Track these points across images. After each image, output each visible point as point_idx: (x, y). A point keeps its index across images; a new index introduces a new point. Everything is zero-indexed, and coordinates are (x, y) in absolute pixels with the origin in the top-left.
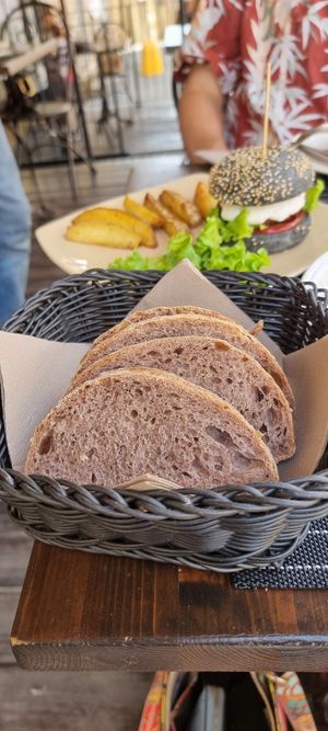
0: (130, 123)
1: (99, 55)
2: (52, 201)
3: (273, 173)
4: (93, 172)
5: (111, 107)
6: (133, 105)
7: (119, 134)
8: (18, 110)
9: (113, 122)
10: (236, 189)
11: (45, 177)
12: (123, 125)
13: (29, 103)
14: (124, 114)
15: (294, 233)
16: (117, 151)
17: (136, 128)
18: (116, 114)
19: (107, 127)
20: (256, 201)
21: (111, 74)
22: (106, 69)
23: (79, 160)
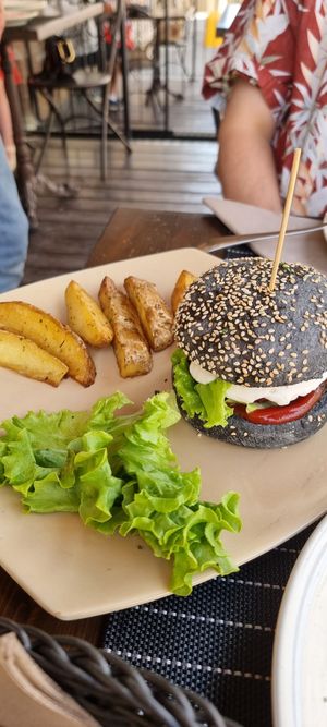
0: (180, 98)
1: (157, 22)
2: (79, 178)
3: (278, 335)
4: (129, 151)
5: (162, 78)
6: (187, 79)
7: (166, 109)
8: (54, 76)
9: (162, 94)
10: (211, 350)
11: (78, 149)
12: (171, 99)
13: (67, 70)
14: (174, 87)
15: (303, 425)
16: (162, 128)
17: (186, 103)
18: (166, 87)
19: (155, 99)
20: (241, 380)
21: (166, 43)
22: (162, 37)
23: (113, 136)
